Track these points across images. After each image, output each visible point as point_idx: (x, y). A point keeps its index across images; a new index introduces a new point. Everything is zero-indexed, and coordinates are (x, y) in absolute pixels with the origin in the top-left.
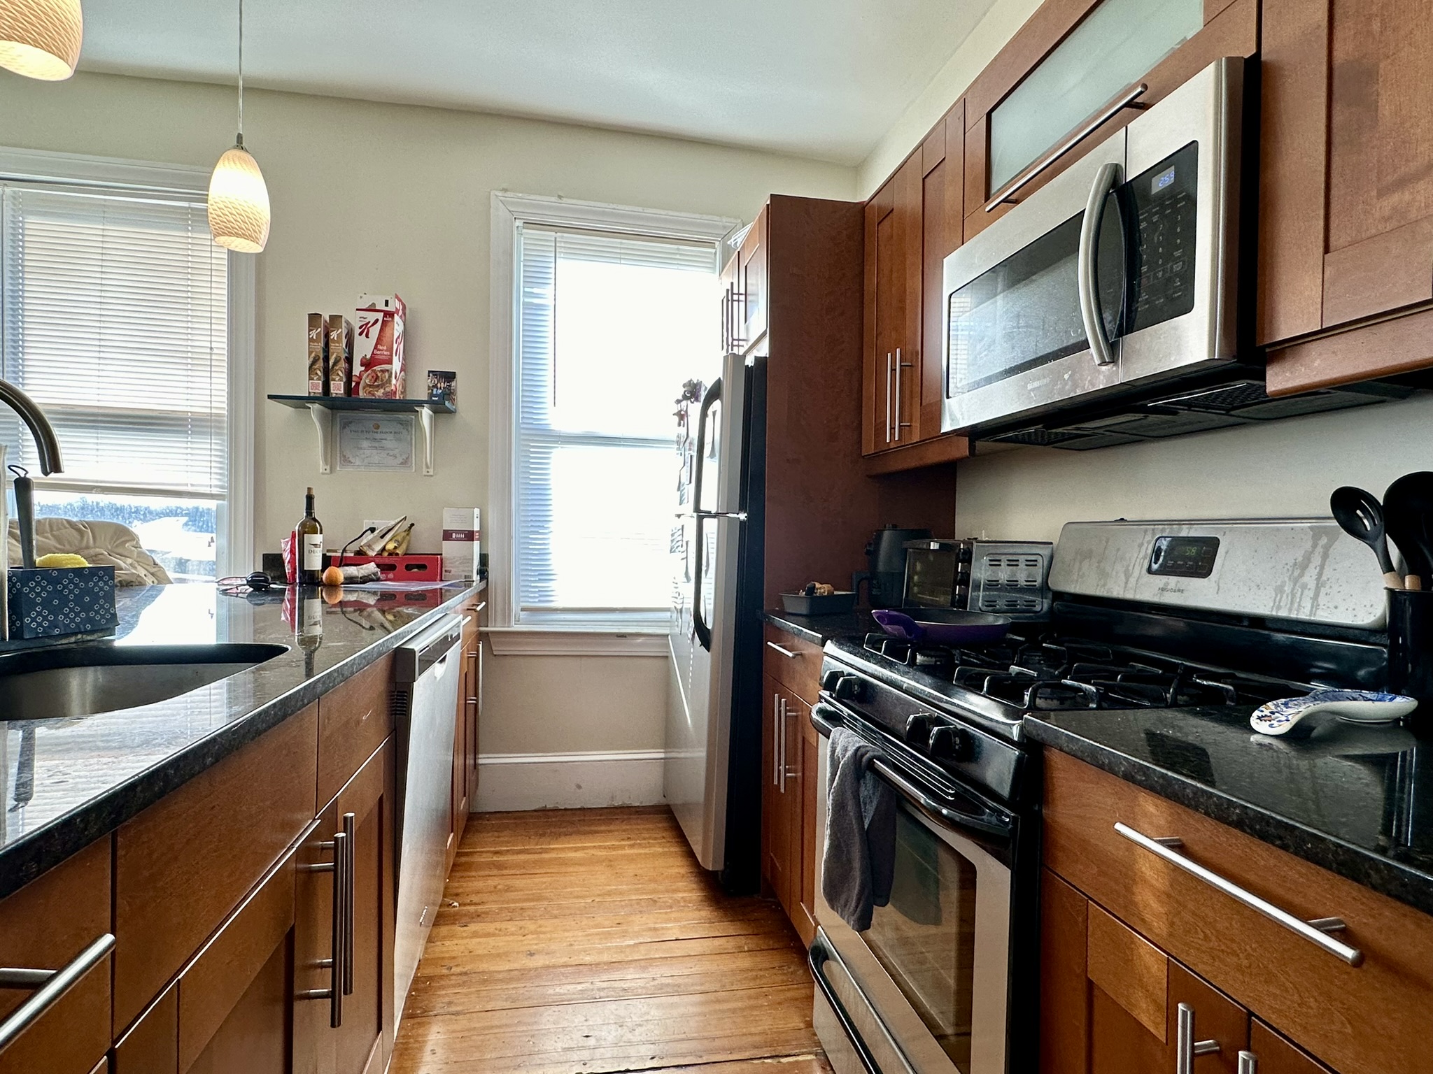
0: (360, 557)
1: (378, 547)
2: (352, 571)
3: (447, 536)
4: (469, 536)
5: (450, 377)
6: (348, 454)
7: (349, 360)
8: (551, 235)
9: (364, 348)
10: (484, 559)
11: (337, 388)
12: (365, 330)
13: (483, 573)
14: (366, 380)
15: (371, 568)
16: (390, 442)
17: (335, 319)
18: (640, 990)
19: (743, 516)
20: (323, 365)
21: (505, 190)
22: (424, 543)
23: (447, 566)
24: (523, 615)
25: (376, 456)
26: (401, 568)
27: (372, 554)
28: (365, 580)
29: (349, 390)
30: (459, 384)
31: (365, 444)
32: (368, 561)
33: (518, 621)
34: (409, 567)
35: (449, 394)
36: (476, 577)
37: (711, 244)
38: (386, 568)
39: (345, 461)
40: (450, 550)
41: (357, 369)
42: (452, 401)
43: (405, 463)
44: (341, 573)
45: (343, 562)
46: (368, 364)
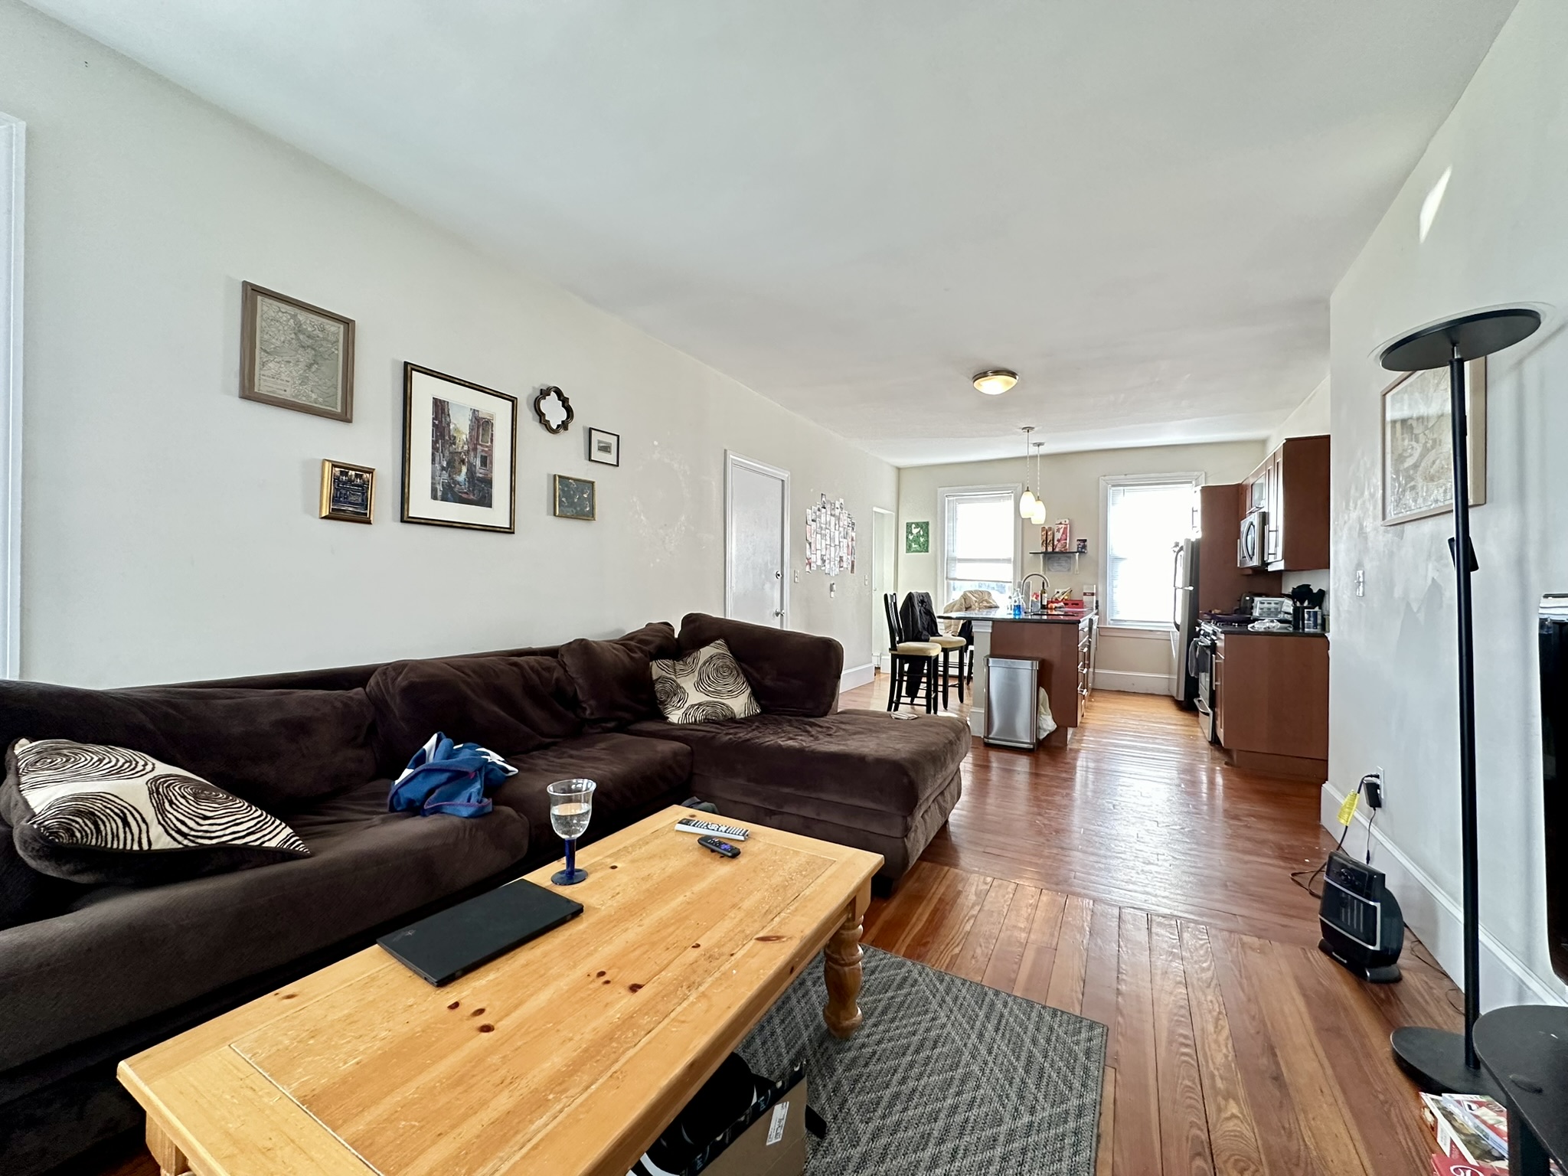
0: (1057, 601)
1: (1062, 598)
2: (1056, 605)
3: (1085, 594)
4: (1093, 594)
5: (1085, 541)
6: (1050, 568)
7: (1053, 540)
8: (1122, 488)
9: (1058, 536)
10: (1097, 602)
11: (1050, 549)
12: (1058, 530)
13: (1097, 607)
14: (1059, 546)
15: (1062, 604)
16: (1064, 564)
17: (1050, 529)
18: (1151, 741)
19: (1191, 588)
20: (1046, 543)
21: (1105, 476)
22: (1076, 597)
23: (1085, 604)
24: (1111, 622)
25: (1059, 568)
26: (1070, 604)
27: (1060, 600)
28: (1060, 608)
29: (1053, 549)
30: (1087, 543)
31: (1055, 564)
32: (1060, 602)
33: (1109, 624)
34: (1073, 604)
35: (1084, 547)
36: (1094, 608)
37: (1191, 482)
38: (1066, 604)
39: (1049, 570)
40: (1085, 599)
41: (1056, 543)
42: (1086, 549)
43: (1069, 570)
44: (1054, 605)
45: (1052, 602)
46: (1059, 541)
